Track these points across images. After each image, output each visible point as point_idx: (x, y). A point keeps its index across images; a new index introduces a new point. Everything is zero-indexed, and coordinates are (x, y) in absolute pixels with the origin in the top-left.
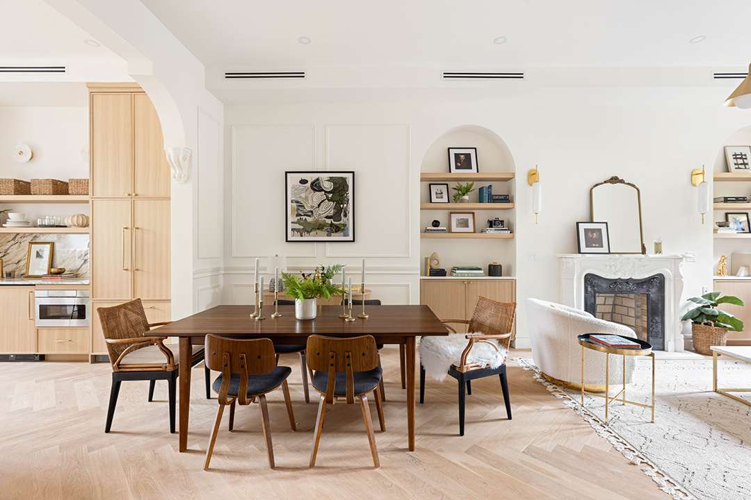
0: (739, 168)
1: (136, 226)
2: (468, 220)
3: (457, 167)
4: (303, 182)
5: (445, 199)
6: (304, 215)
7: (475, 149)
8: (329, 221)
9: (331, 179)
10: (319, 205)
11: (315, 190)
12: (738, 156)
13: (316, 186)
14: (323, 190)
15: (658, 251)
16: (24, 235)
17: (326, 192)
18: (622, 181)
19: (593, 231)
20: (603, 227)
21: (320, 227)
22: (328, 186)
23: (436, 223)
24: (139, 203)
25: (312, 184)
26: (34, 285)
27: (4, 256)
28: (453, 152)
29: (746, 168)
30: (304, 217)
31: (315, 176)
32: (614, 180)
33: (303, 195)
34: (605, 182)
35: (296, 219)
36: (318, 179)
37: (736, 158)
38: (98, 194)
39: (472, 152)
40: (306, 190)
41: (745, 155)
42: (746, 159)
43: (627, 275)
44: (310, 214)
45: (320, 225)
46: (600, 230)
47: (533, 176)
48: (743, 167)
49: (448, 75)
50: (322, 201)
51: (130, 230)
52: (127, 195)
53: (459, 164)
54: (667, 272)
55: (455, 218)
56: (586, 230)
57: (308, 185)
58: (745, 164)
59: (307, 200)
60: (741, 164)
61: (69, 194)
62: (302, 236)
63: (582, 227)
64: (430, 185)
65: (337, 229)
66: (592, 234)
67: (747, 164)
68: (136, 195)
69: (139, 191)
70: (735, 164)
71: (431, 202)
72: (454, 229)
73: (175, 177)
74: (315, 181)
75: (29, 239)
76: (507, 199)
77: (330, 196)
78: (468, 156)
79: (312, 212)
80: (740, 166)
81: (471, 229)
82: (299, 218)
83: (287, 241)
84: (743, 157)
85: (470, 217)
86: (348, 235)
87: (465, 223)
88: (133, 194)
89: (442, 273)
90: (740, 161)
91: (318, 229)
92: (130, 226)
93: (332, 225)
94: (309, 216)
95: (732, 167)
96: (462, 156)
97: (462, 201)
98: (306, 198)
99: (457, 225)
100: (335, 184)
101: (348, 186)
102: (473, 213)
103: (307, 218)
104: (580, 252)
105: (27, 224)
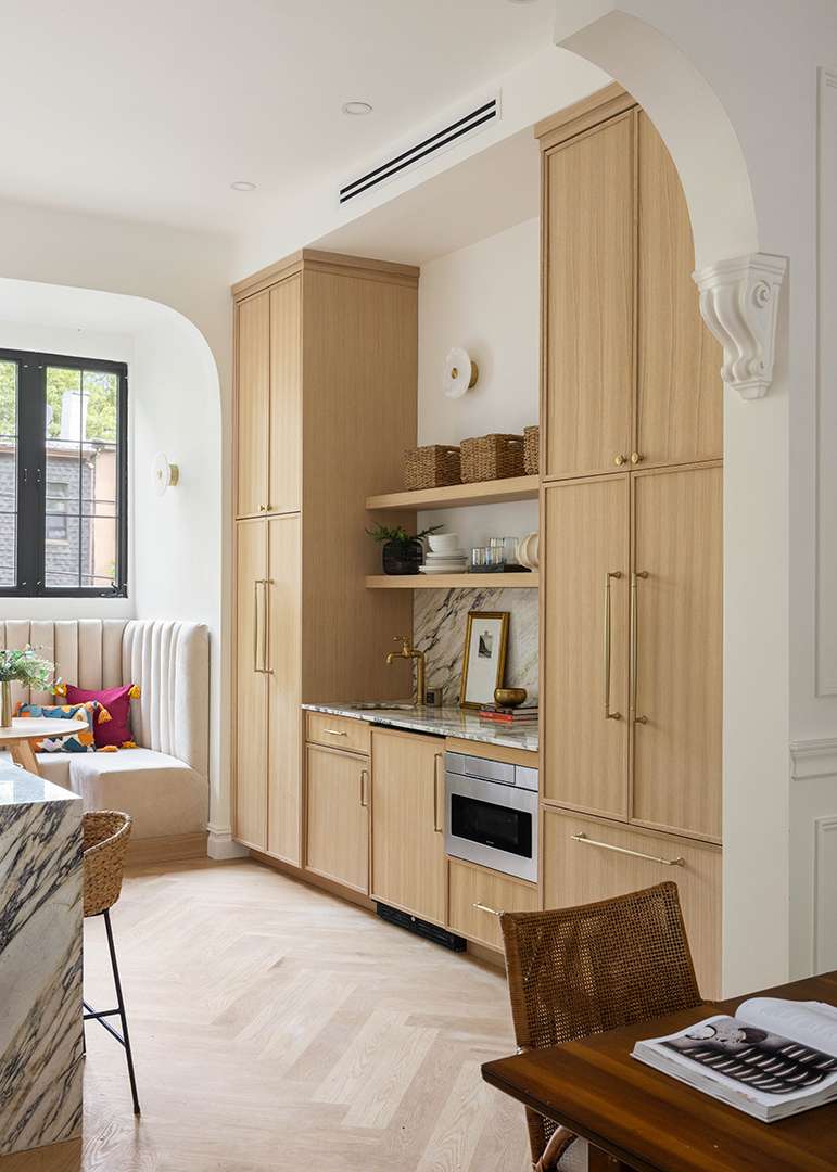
1: (639, 571)
16: (463, 594)
24: (649, 487)
26: (443, 737)
27: (433, 645)
38: (558, 468)
51: (626, 582)
52: (617, 462)
61: (526, 474)
68: (641, 459)
69: (649, 446)
73: (732, 378)
75: (468, 602)
88: (634, 460)
92: (626, 571)
105: (462, 564)
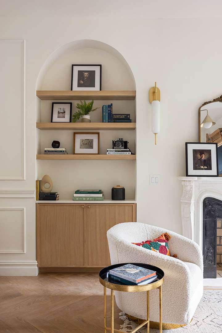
2: (92, 140)
3: (79, 85)
5: (67, 118)
7: (101, 66)
19: (202, 152)
20: (213, 148)
23: (56, 144)
28: (76, 69)
34: (215, 100)
39: (97, 69)
46: (209, 152)
47: (154, 94)
53: (82, 82)
55: (79, 139)
56: (195, 151)
63: (191, 148)
64: (53, 103)
66: (201, 155)
71: (52, 122)
72: (78, 150)
76: (128, 118)
78: (92, 73)
81: (95, 150)
85: (94, 138)
87: (89, 144)
96: (86, 74)
97: (83, 121)
99: (81, 145)
102: (98, 134)
104: (187, 175)
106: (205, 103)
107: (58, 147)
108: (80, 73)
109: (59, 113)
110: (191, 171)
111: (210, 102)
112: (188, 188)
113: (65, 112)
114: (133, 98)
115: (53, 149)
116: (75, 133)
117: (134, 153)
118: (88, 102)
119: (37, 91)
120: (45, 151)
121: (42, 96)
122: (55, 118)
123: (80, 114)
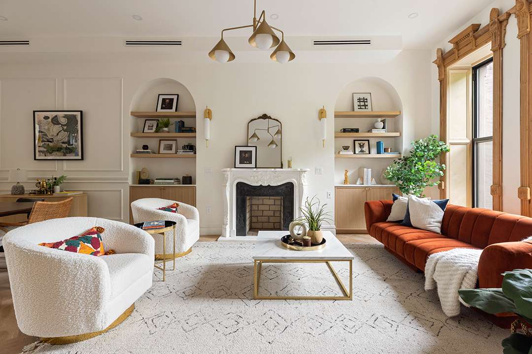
0: (361, 108)
2: (172, 145)
3: (162, 108)
4: (46, 118)
5: (154, 130)
6: (47, 141)
7: (178, 95)
8: (64, 145)
9: (65, 116)
10: (58, 134)
11: (54, 124)
12: (361, 100)
13: (55, 121)
14: (60, 124)
15: (289, 166)
17: (61, 125)
18: (270, 118)
19: (246, 152)
20: (253, 149)
21: (59, 149)
22: (64, 121)
23: (146, 147)
25: (52, 119)
29: (366, 108)
30: (47, 143)
31: (55, 114)
32: (265, 117)
33: (46, 127)
34: (259, 118)
35: (42, 144)
36: (56, 116)
37: (360, 102)
40: (49, 124)
41: (366, 99)
42: (367, 102)
43: (266, 183)
44: (52, 140)
45: (59, 148)
46: (251, 152)
47: (208, 114)
48: (364, 107)
49: (129, 43)
50: (59, 132)
53: (164, 106)
54: (294, 181)
55: (163, 143)
56: (241, 152)
57: (50, 120)
58: (365, 106)
59: (49, 131)
60: (362, 106)
62: (45, 156)
63: (238, 149)
64: (146, 120)
65: (70, 150)
66: (245, 154)
67: (367, 106)
70: (358, 106)
71: (143, 132)
72: (162, 151)
74: (54, 117)
76: (192, 130)
77: (65, 128)
79: (52, 139)
80: (362, 107)
81: (173, 151)
82: (43, 143)
83: (35, 159)
84: (365, 100)
85: (173, 143)
86: (78, 155)
87: (169, 147)
89: (147, 182)
90: (362, 104)
91: (57, 151)
93: (66, 148)
94: (51, 142)
95: (356, 107)
96: (167, 100)
97: (163, 132)
98: (49, 129)
99: (164, 148)
100: (68, 119)
101: (77, 121)
103: (49, 143)
104: (235, 168)
106: (252, 120)
107: (147, 149)
108: (164, 100)
109: (149, 126)
110: (238, 165)
111: (255, 119)
112: (226, 176)
113: (153, 126)
114: (195, 117)
115: (143, 150)
116: (160, 140)
117: (195, 153)
118: (166, 119)
119: (131, 112)
120: (137, 152)
121: (136, 115)
122: (146, 130)
123: (161, 128)
